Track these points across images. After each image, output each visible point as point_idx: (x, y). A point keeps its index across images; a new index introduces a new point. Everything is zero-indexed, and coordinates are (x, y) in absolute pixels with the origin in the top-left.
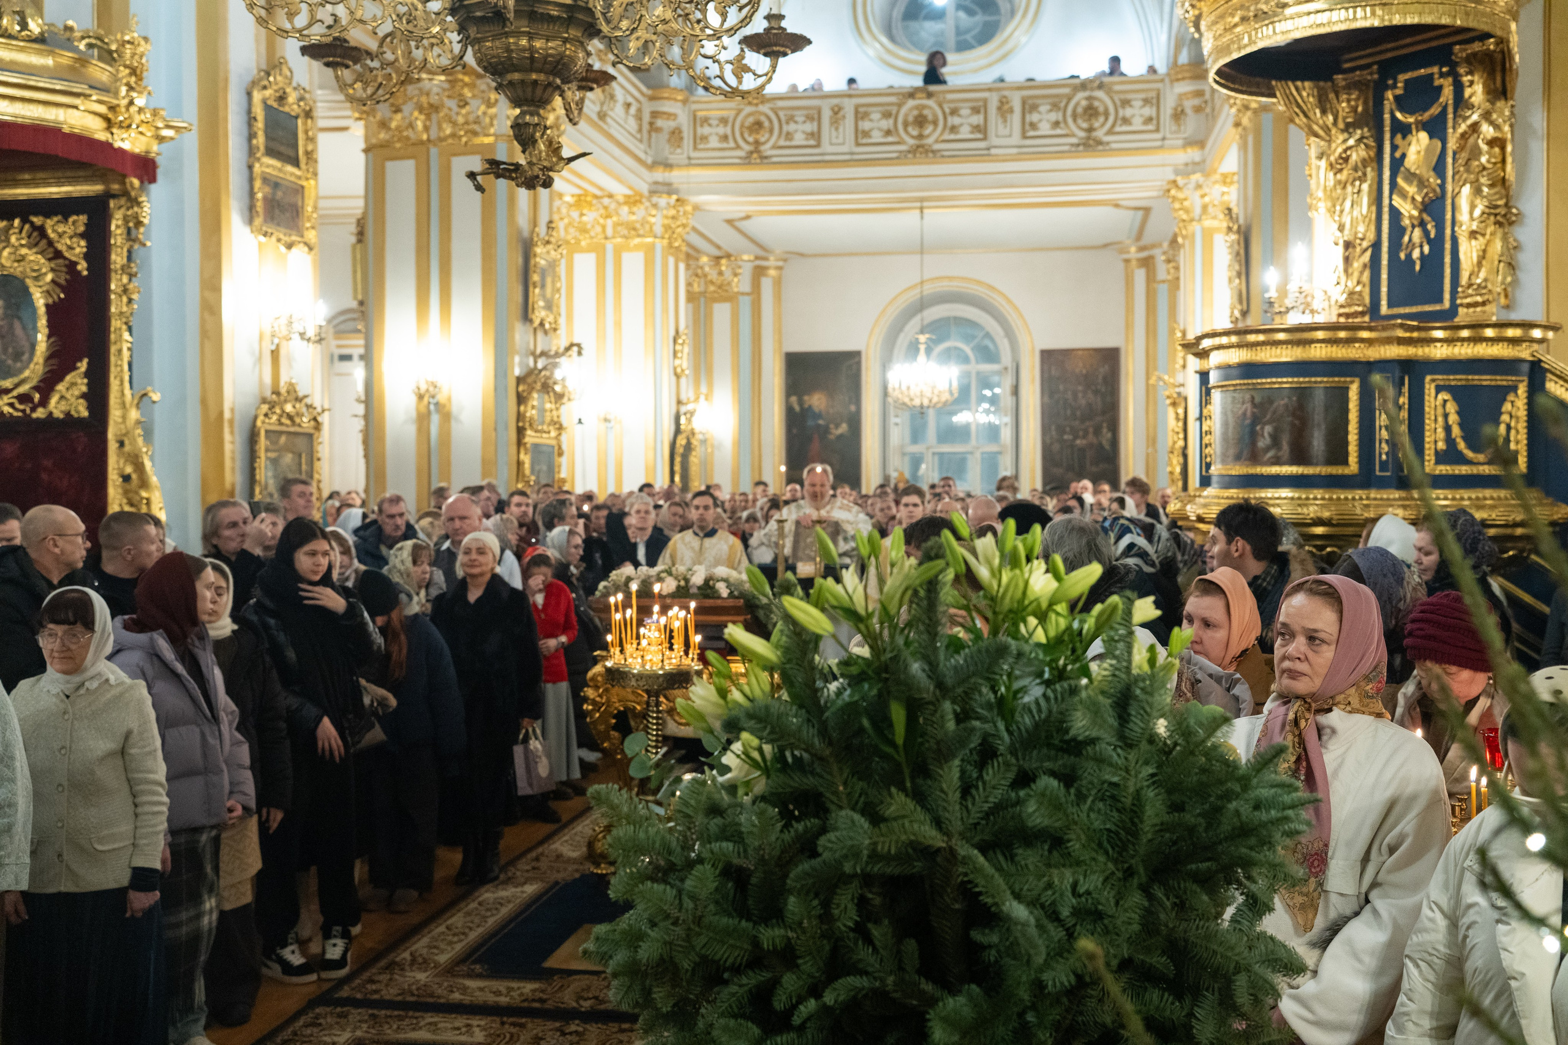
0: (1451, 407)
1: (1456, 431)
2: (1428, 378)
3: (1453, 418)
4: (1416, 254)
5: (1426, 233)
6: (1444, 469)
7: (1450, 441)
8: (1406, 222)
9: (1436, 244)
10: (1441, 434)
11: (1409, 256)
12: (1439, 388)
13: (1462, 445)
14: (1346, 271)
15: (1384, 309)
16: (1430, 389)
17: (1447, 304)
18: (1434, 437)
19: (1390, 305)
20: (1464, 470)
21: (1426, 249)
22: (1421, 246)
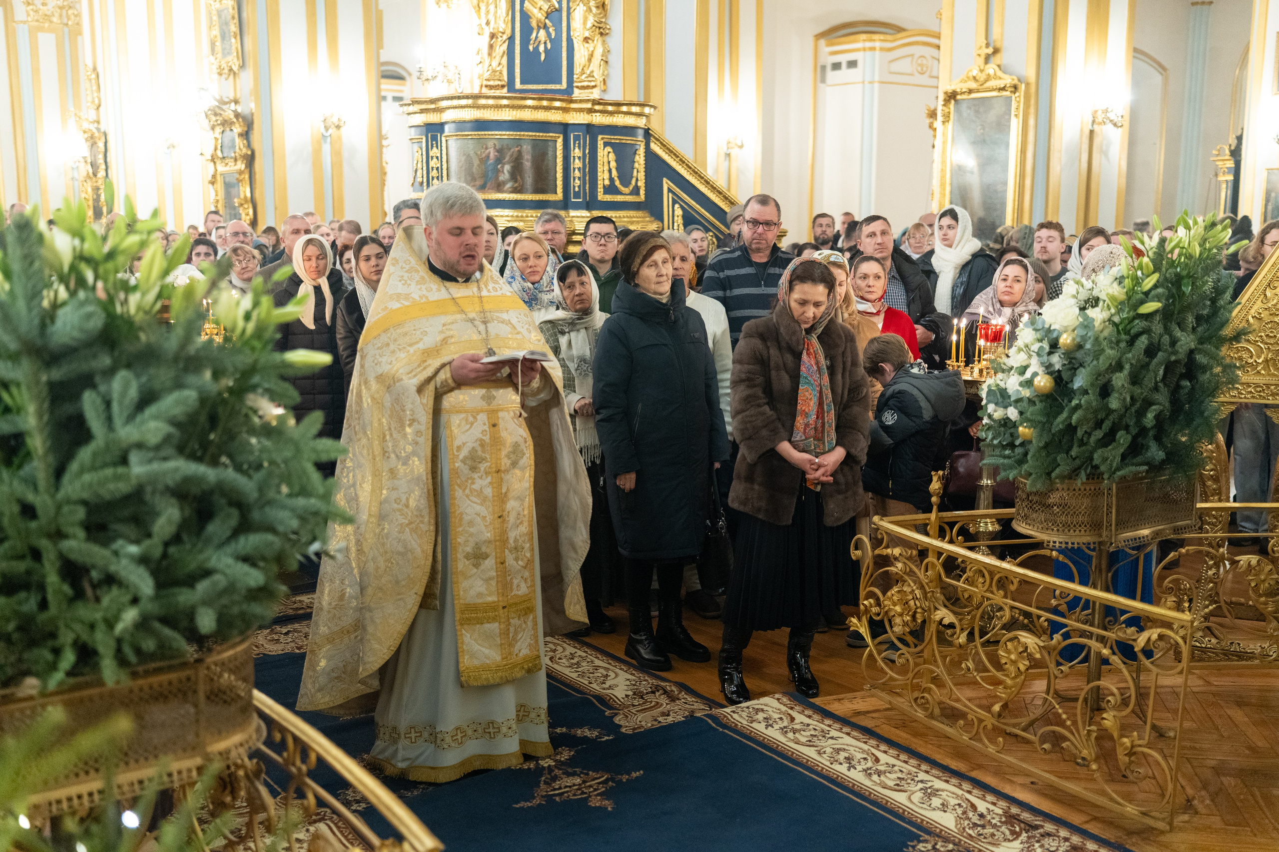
0: (612, 156)
1: (614, 173)
2: (600, 137)
3: (613, 164)
4: (542, 48)
5: (549, 34)
6: (609, 198)
7: (611, 179)
8: (534, 24)
9: (556, 42)
10: (606, 176)
11: (536, 49)
12: (606, 144)
13: (617, 183)
14: (490, 54)
15: (518, 86)
16: (600, 144)
17: (564, 85)
18: (603, 178)
19: (521, 83)
20: (619, 198)
21: (549, 46)
22: (545, 43)
